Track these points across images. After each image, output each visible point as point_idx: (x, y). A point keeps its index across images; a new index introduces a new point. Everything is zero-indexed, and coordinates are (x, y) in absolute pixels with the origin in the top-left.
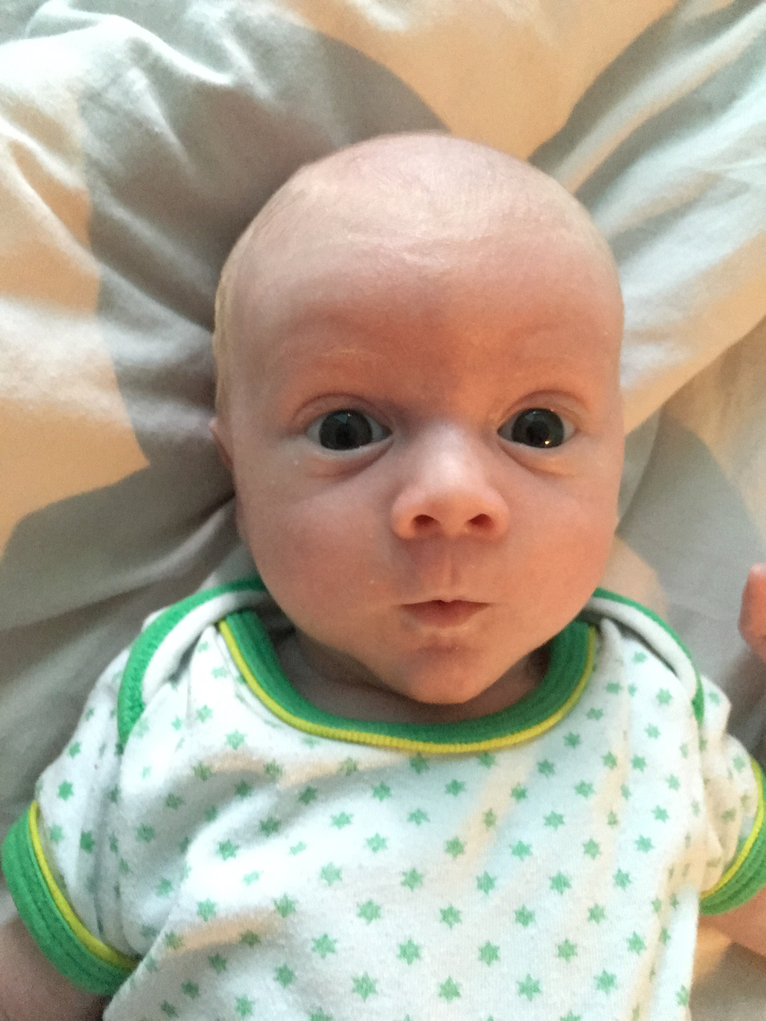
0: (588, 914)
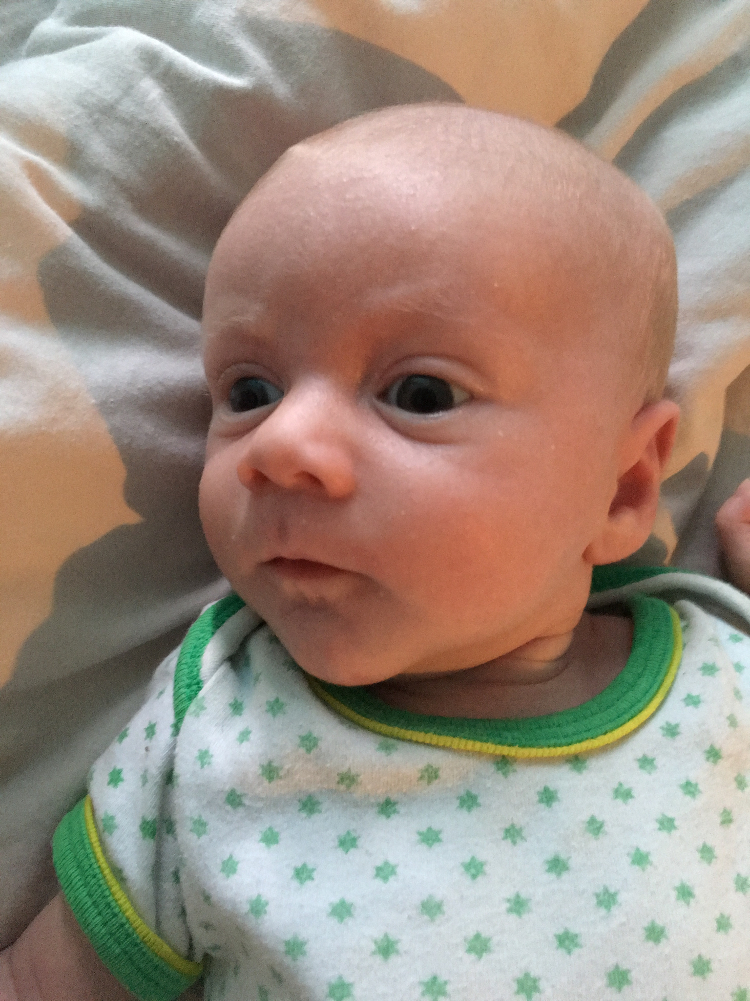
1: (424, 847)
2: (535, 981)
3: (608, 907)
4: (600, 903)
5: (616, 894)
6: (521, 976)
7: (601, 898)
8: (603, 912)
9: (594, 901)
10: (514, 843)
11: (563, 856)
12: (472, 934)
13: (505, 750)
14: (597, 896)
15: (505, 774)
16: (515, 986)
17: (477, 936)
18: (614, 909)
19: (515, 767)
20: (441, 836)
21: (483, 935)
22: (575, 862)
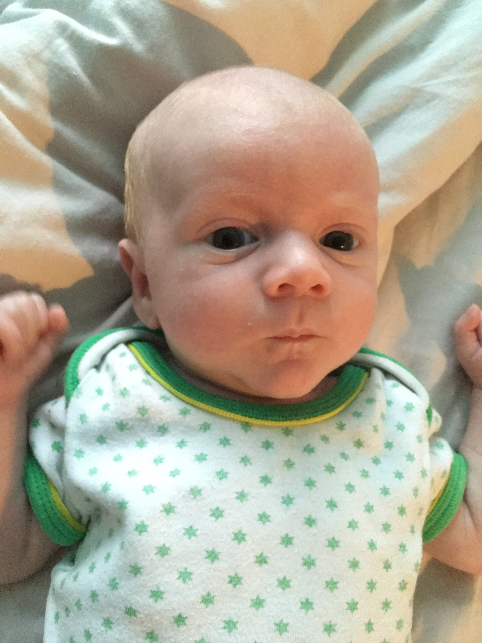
1: (197, 462)
2: (244, 535)
3: (288, 505)
4: (284, 502)
5: (293, 498)
6: (237, 531)
7: (285, 499)
9: (281, 500)
10: (246, 465)
11: (269, 476)
12: (214, 507)
13: (247, 419)
14: (283, 498)
15: (246, 431)
16: (233, 536)
17: (218, 509)
18: (291, 506)
19: (252, 428)
20: (207, 458)
21: (220, 509)
22: (275, 480)
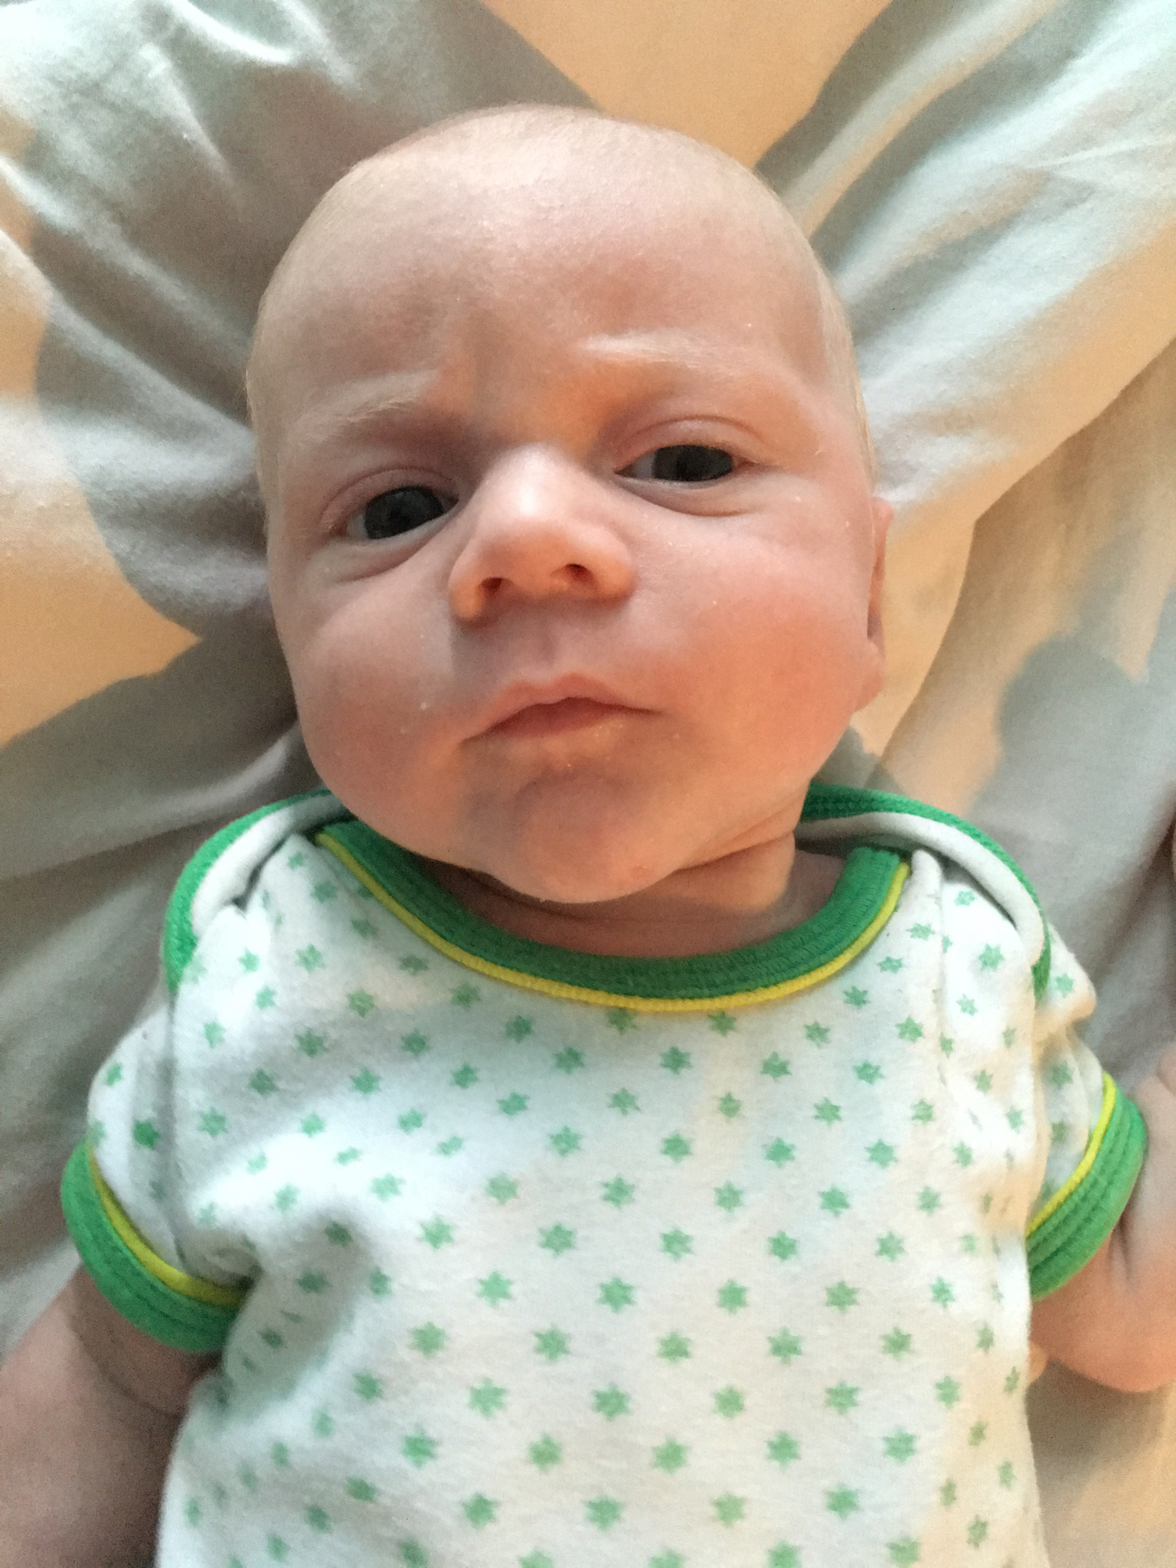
0: (878, 1247)
1: (502, 1117)
2: (627, 1289)
4: (720, 1202)
5: (741, 1192)
6: (608, 1281)
7: (723, 1195)
8: (722, 1212)
9: (713, 1198)
10: (624, 1112)
12: (551, 1224)
15: (620, 1029)
19: (635, 1022)
20: (527, 1103)
